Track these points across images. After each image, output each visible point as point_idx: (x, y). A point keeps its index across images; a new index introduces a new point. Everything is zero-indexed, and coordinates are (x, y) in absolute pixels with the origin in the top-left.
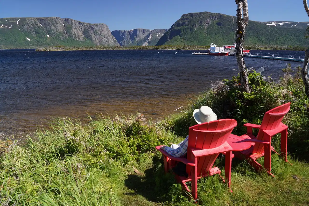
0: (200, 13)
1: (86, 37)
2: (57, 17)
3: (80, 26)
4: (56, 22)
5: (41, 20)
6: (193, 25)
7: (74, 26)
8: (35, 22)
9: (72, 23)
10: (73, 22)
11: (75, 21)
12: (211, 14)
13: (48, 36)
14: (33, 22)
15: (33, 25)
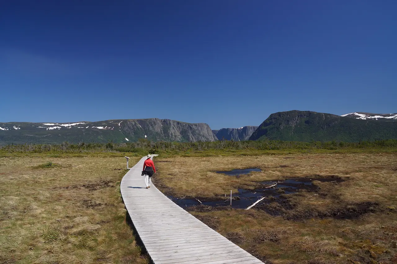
0: (288, 112)
1: (183, 136)
2: (155, 119)
3: (179, 127)
4: (154, 123)
5: (141, 122)
6: (280, 124)
7: (172, 126)
8: (135, 123)
9: (170, 123)
10: (172, 123)
11: (174, 122)
12: (300, 112)
13: (146, 136)
14: (133, 123)
15: (133, 126)
